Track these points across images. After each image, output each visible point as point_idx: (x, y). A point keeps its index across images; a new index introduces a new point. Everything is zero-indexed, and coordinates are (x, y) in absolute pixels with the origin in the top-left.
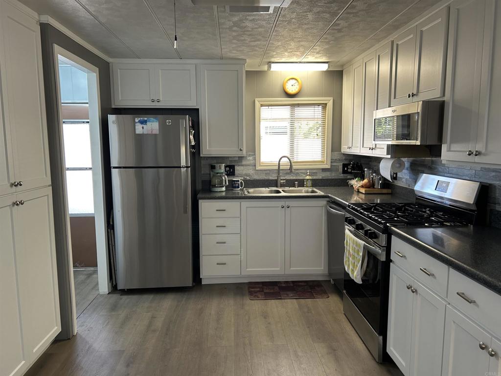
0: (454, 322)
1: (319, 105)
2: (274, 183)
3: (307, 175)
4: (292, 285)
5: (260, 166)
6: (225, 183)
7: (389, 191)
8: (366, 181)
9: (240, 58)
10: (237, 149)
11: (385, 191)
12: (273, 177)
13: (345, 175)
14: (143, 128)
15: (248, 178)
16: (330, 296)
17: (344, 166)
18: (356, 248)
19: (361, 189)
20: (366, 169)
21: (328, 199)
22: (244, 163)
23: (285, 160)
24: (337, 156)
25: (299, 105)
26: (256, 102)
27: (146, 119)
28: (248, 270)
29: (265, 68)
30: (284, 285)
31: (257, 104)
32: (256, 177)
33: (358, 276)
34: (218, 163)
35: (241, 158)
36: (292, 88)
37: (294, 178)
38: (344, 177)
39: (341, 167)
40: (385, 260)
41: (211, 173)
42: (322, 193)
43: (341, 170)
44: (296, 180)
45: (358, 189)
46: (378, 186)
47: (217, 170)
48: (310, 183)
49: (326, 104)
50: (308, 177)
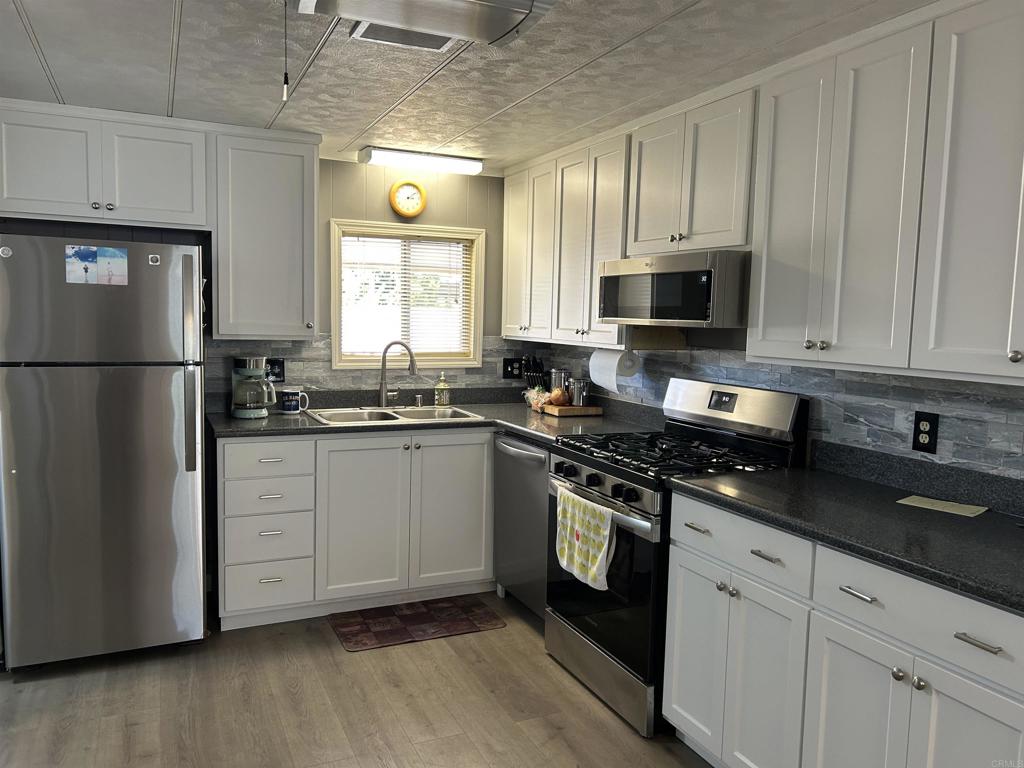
0: (829, 639)
1: (458, 241)
2: (373, 398)
3: (441, 381)
4: (424, 610)
5: (341, 361)
6: (270, 399)
7: (599, 411)
8: (556, 392)
9: (311, 130)
10: (301, 325)
11: (592, 411)
12: (369, 385)
13: (508, 381)
14: (86, 270)
15: (314, 387)
16: (507, 622)
17: (507, 363)
18: (593, 522)
19: (550, 407)
20: (553, 370)
21: (493, 429)
22: (305, 354)
23: (397, 350)
24: (493, 343)
25: (419, 239)
26: (332, 224)
27: (95, 249)
28: (329, 588)
29: (355, 157)
30: (408, 612)
31: (335, 231)
32: (333, 386)
33: (600, 575)
34: (252, 354)
35: (298, 345)
36: (408, 205)
37: (413, 387)
38: (507, 384)
39: (500, 366)
40: (658, 541)
41: (234, 376)
42: (480, 418)
43: (500, 371)
44: (418, 391)
45: (542, 409)
46: (578, 401)
47: (251, 370)
48: (446, 397)
49: (472, 241)
50: (442, 386)
